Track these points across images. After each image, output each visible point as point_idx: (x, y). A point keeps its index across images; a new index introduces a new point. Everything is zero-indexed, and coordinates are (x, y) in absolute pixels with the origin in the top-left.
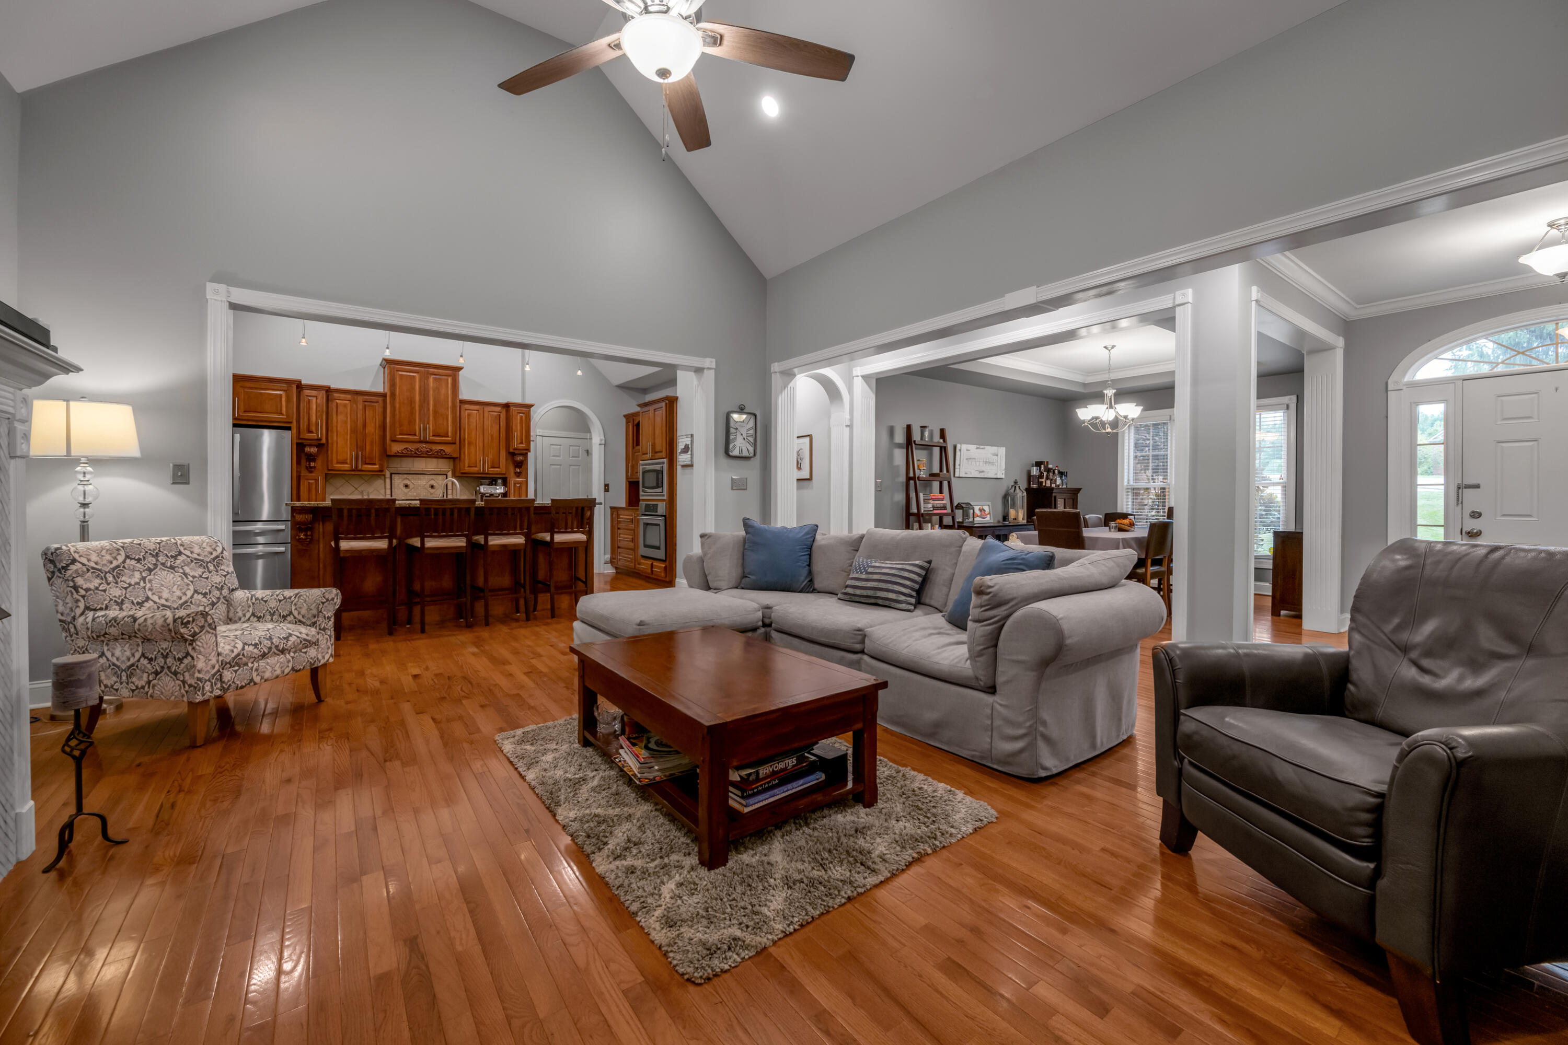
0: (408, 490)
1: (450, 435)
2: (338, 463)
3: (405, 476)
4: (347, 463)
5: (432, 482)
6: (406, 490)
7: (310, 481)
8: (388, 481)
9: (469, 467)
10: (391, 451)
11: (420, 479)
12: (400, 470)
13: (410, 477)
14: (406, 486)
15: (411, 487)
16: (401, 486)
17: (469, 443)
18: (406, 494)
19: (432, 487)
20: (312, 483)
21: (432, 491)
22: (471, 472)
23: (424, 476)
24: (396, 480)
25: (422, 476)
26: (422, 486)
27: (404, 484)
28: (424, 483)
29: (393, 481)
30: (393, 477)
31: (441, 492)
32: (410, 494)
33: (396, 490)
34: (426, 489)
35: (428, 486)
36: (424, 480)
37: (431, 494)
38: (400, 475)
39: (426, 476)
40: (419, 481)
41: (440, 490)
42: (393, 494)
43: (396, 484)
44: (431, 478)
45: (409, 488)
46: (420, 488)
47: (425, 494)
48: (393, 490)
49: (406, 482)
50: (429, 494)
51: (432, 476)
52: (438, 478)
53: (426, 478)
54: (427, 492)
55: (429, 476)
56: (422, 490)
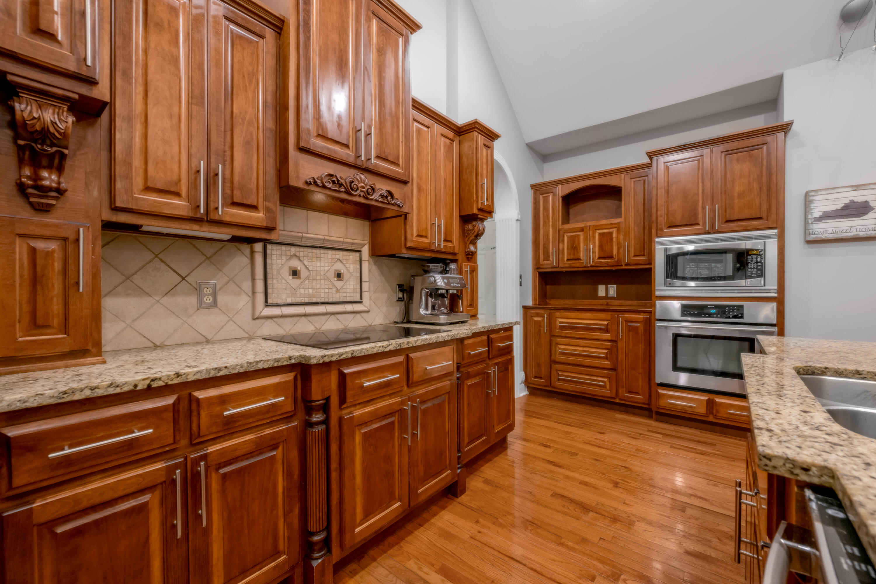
0: (297, 281)
2: (148, 189)
3: (292, 249)
4: (177, 194)
5: (339, 266)
6: (294, 283)
7: (40, 245)
9: (419, 236)
10: (298, 177)
11: (319, 259)
13: (301, 252)
14: (295, 273)
15: (304, 273)
16: (286, 273)
18: (294, 291)
19: (339, 276)
20: (49, 254)
21: (339, 284)
22: (420, 247)
23: (326, 251)
24: (274, 257)
25: (322, 251)
26: (322, 273)
27: (290, 268)
28: (327, 268)
29: (269, 261)
30: (268, 252)
31: (352, 286)
32: (302, 291)
33: (275, 281)
34: (328, 279)
35: (332, 274)
36: (326, 260)
37: (338, 291)
38: (284, 248)
39: (330, 252)
40: (318, 264)
41: (351, 282)
42: (269, 291)
43: (274, 267)
44: (337, 257)
45: (300, 278)
46: (318, 278)
47: (327, 291)
48: (269, 282)
49: (295, 263)
50: (334, 291)
51: (337, 252)
52: (347, 258)
53: (330, 256)
54: (330, 286)
55: (333, 252)
56: (322, 282)
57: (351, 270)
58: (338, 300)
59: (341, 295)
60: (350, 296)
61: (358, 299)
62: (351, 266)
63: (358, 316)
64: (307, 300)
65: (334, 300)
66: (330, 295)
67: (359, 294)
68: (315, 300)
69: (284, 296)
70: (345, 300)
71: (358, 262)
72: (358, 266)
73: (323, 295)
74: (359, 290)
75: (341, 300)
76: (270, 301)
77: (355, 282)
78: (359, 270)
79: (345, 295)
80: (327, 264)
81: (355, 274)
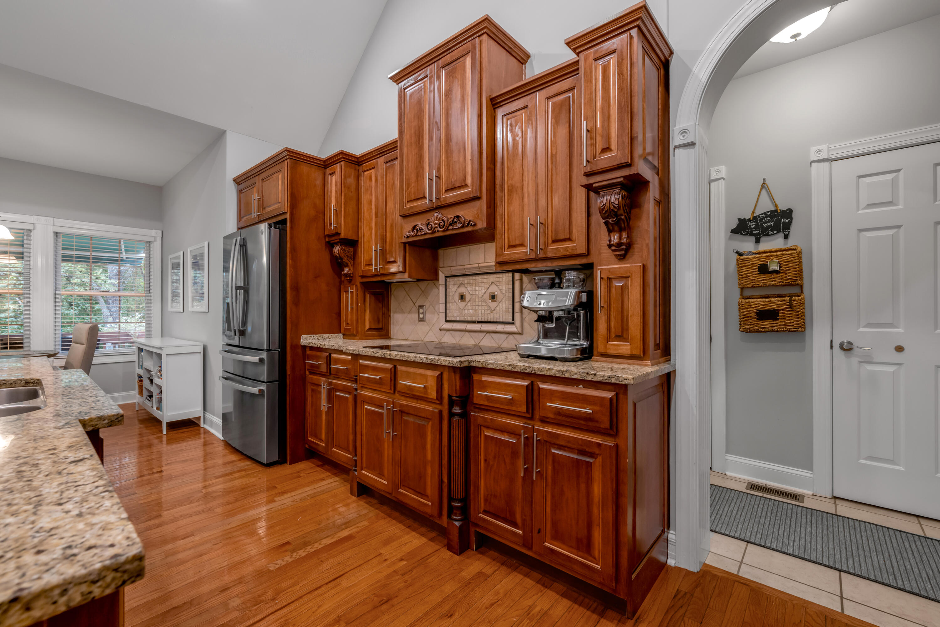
0: (464, 304)
1: (469, 181)
3: (461, 279)
4: (371, 265)
5: (493, 289)
6: (462, 305)
8: (442, 289)
9: (510, 247)
10: (402, 236)
11: (477, 284)
12: (455, 271)
13: (465, 280)
14: (462, 297)
15: (467, 299)
16: (457, 297)
17: (510, 192)
18: (461, 312)
19: (493, 297)
21: (493, 305)
22: (511, 259)
23: (482, 277)
24: (451, 287)
25: (480, 277)
26: (480, 296)
27: (459, 294)
28: (483, 292)
29: (448, 290)
30: (447, 284)
31: (504, 307)
32: (466, 311)
33: (451, 304)
34: (484, 301)
35: (487, 296)
36: (483, 285)
37: (492, 312)
38: (456, 279)
39: (486, 277)
40: (477, 288)
41: (504, 303)
42: (448, 311)
43: (451, 294)
44: (492, 280)
45: (465, 301)
46: (477, 300)
47: (483, 311)
48: (448, 305)
49: (462, 290)
50: (489, 311)
51: (492, 276)
52: (501, 280)
53: (485, 280)
54: (486, 307)
55: (488, 276)
56: (480, 304)
57: (504, 291)
58: (492, 320)
59: (495, 315)
60: (503, 317)
61: (510, 320)
62: (504, 287)
63: (511, 336)
64: (469, 319)
65: (489, 320)
66: (486, 315)
67: (511, 315)
68: (474, 319)
69: (455, 315)
70: (498, 320)
71: (511, 283)
72: (511, 287)
73: (480, 315)
74: (511, 311)
75: (495, 320)
76: (448, 319)
77: (507, 303)
78: (511, 291)
79: (498, 315)
80: (483, 288)
81: (507, 295)
